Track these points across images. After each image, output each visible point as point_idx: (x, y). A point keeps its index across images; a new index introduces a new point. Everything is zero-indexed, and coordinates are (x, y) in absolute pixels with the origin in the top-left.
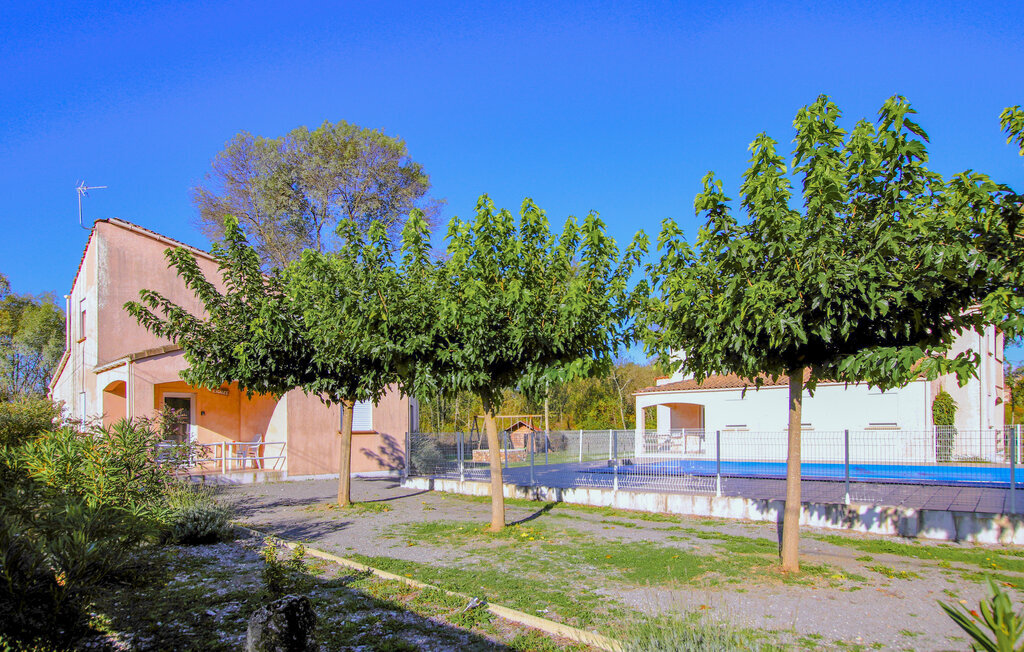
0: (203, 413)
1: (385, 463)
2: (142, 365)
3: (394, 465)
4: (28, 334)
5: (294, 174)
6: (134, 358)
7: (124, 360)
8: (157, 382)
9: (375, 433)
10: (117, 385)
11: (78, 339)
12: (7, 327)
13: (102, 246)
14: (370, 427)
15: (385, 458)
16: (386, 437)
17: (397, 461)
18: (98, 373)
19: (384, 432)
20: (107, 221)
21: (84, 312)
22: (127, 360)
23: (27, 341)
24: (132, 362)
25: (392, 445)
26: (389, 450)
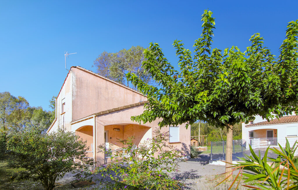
0: (111, 138)
1: (183, 154)
2: (100, 118)
3: (186, 154)
4: (35, 118)
5: (122, 63)
6: (97, 115)
7: (92, 116)
8: (106, 125)
9: (180, 143)
10: (82, 128)
11: (61, 113)
12: (29, 116)
13: (74, 77)
14: (178, 141)
15: (183, 152)
16: (183, 144)
17: (187, 153)
18: (72, 124)
19: (183, 142)
20: (75, 67)
21: (64, 104)
22: (94, 116)
23: (35, 120)
24: (95, 117)
25: (185, 147)
26: (184, 149)
